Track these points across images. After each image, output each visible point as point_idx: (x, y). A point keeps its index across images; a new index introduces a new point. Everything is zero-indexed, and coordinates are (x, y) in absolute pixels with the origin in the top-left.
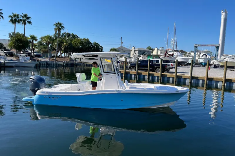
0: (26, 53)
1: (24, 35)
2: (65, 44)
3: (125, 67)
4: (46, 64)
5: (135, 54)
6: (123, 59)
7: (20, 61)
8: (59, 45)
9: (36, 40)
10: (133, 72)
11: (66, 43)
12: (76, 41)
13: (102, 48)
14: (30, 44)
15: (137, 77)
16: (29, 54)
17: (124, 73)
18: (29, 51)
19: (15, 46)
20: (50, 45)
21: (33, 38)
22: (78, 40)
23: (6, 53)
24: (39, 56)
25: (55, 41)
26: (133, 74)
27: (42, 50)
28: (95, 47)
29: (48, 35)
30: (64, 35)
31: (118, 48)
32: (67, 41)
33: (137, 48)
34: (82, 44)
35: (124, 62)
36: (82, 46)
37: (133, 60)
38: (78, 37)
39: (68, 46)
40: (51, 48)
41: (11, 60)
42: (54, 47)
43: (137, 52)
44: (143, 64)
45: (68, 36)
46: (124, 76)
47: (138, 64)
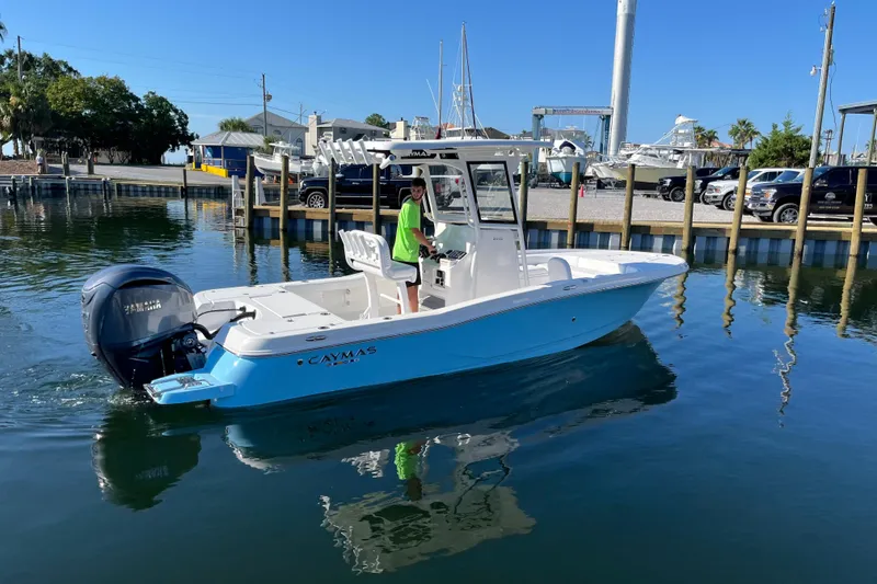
2: (13, 100)
3: (285, 192)
5: (324, 142)
6: (276, 162)
10: (319, 211)
11: (18, 95)
12: (62, 90)
13: (186, 117)
15: (333, 232)
17: (281, 216)
22: (75, 83)
26: (318, 220)
30: (8, 60)
31: (252, 120)
32: (21, 88)
33: (330, 121)
34: (93, 100)
35: (280, 172)
36: (93, 108)
37: (315, 166)
38: (70, 69)
39: (27, 110)
43: (329, 136)
44: (355, 182)
45: (26, 67)
46: (281, 227)
47: (333, 180)
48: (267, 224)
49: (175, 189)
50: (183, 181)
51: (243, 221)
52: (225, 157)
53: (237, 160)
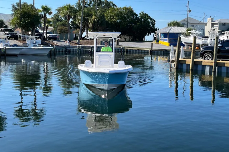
0: (36, 33)
1: (33, 7)
2: (93, 17)
3: (193, 52)
4: (64, 50)
5: (214, 30)
6: (191, 39)
7: (27, 46)
8: (85, 20)
9: (50, 13)
10: (209, 62)
11: (95, 15)
12: (110, 13)
13: (155, 21)
14: (42, 20)
15: (215, 72)
16: (40, 36)
17: (191, 63)
18: (41, 31)
19: (20, 23)
20: (71, 20)
21: (46, 10)
22: (115, 10)
23: (8, 34)
24: (55, 38)
25: (78, 14)
26: (208, 66)
27: (59, 28)
28: (143, 20)
29: (68, 4)
30: (93, 3)
31: (181, 21)
32: (96, 13)
33: (218, 20)
34: (121, 16)
35: (192, 44)
36: (120, 19)
37: (209, 41)
38: (114, 5)
39: (98, 21)
40: (72, 25)
41: (15, 45)
42: (77, 22)
43: (217, 27)
44: (227, 48)
45: (99, 5)
46: (190, 68)
47: (216, 47)
48: (184, 67)
49: (148, 51)
50: (151, 48)
51: (174, 65)
52: (169, 38)
53: (174, 38)
